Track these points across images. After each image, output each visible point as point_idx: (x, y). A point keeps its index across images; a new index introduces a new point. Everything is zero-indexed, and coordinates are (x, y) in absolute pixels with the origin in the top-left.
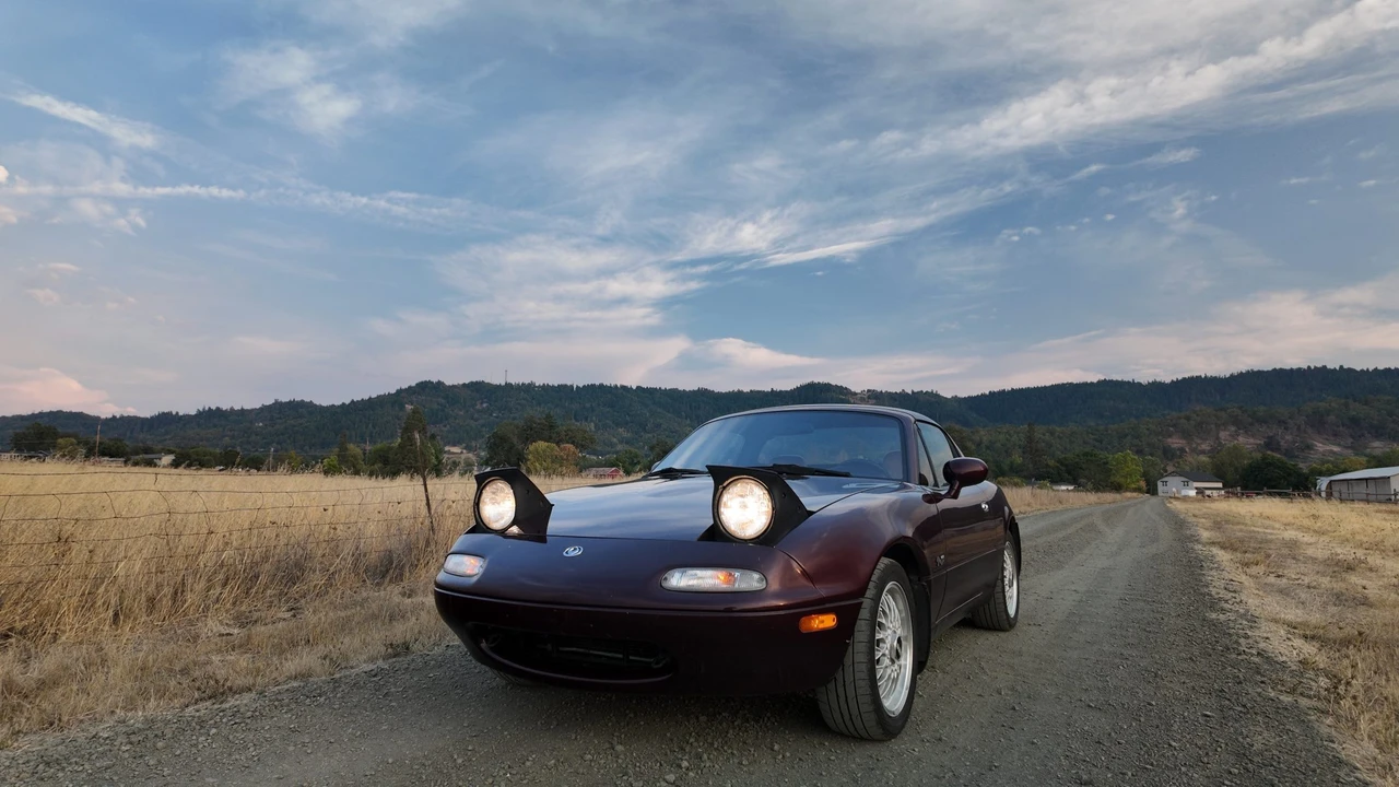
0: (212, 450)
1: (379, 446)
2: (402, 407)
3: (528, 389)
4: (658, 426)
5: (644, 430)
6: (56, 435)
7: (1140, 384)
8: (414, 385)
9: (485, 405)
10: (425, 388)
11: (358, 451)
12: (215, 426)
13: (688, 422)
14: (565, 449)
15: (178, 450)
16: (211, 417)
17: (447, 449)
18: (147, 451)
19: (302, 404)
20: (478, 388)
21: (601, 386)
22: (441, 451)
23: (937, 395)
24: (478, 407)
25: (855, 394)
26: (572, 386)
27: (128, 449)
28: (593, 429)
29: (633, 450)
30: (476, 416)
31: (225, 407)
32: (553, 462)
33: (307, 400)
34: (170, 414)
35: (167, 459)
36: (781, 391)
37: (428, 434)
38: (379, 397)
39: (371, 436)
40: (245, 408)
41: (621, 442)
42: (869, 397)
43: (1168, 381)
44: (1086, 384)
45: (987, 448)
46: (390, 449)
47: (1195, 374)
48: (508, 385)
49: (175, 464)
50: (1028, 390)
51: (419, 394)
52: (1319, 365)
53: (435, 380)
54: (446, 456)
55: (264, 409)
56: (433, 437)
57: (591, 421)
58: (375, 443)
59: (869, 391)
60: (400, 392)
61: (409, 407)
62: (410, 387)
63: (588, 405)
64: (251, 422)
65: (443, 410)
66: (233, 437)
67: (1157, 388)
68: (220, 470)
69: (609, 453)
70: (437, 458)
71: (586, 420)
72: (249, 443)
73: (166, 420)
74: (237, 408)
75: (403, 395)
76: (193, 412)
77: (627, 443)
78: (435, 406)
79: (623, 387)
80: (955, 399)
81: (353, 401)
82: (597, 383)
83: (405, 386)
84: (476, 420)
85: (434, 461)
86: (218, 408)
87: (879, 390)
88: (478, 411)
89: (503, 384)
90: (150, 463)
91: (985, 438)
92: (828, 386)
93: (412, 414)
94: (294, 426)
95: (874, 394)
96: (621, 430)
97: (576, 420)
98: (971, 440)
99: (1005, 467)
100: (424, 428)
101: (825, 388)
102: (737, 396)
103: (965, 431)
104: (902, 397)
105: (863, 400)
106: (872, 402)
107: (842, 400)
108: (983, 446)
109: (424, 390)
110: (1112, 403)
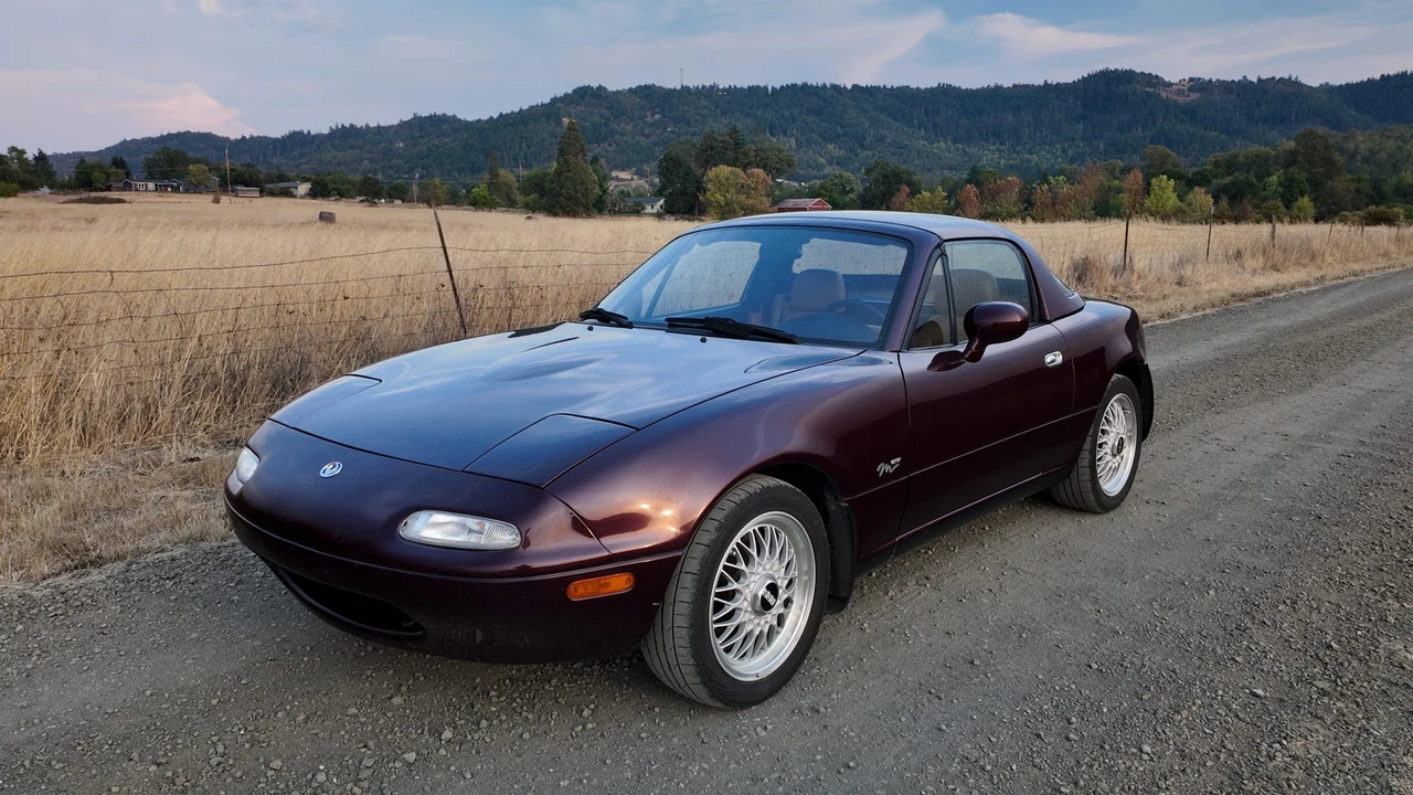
0: (350, 176)
1: (535, 170)
2: (559, 123)
3: (710, 93)
4: (881, 139)
5: (862, 145)
6: (187, 161)
8: (570, 91)
9: (657, 117)
10: (583, 94)
11: (511, 178)
12: (352, 147)
13: (923, 132)
14: (753, 175)
15: (313, 177)
16: (345, 136)
17: (614, 174)
18: (282, 178)
19: (444, 119)
20: (647, 93)
21: (805, 86)
22: (604, 178)
23: (1297, 84)
24: (649, 119)
25: (1170, 84)
26: (766, 88)
27: (262, 176)
28: (794, 146)
29: (844, 173)
30: (647, 131)
31: (359, 124)
32: (738, 192)
33: (450, 114)
34: (301, 133)
35: (303, 188)
36: (1058, 84)
37: (590, 156)
38: (531, 108)
39: (526, 159)
40: (382, 124)
41: (830, 163)
42: (1190, 90)
45: (1365, 160)
46: (546, 175)
48: (685, 89)
49: (313, 194)
51: (577, 104)
53: (595, 85)
54: (614, 183)
55: (403, 125)
56: (595, 160)
57: (792, 135)
58: (531, 167)
59: (1191, 79)
60: (554, 100)
61: (566, 120)
62: (565, 95)
63: (787, 114)
64: (390, 142)
65: (606, 125)
66: (372, 161)
68: (362, 201)
69: (814, 178)
70: (601, 186)
71: (785, 134)
72: (391, 167)
73: (297, 141)
74: (373, 124)
75: (559, 105)
76: (326, 131)
77: (838, 164)
78: (597, 119)
79: (835, 87)
80: (1327, 89)
81: (501, 114)
82: (800, 83)
83: (560, 94)
84: (647, 136)
85: (598, 191)
86: (352, 125)
87: (1207, 78)
88: (653, 125)
89: (679, 88)
90: (287, 193)
91: (1363, 147)
92: (1131, 73)
93: (569, 129)
94: (438, 147)
95: (1197, 85)
96: (831, 147)
97: (772, 134)
98: (1342, 151)
99: (1387, 189)
100: (582, 150)
101: (1128, 76)
102: (994, 94)
103: (1334, 136)
104: (1243, 87)
105: (1180, 92)
106: (1195, 96)
107: (1149, 95)
108: (1359, 157)
109: (582, 97)
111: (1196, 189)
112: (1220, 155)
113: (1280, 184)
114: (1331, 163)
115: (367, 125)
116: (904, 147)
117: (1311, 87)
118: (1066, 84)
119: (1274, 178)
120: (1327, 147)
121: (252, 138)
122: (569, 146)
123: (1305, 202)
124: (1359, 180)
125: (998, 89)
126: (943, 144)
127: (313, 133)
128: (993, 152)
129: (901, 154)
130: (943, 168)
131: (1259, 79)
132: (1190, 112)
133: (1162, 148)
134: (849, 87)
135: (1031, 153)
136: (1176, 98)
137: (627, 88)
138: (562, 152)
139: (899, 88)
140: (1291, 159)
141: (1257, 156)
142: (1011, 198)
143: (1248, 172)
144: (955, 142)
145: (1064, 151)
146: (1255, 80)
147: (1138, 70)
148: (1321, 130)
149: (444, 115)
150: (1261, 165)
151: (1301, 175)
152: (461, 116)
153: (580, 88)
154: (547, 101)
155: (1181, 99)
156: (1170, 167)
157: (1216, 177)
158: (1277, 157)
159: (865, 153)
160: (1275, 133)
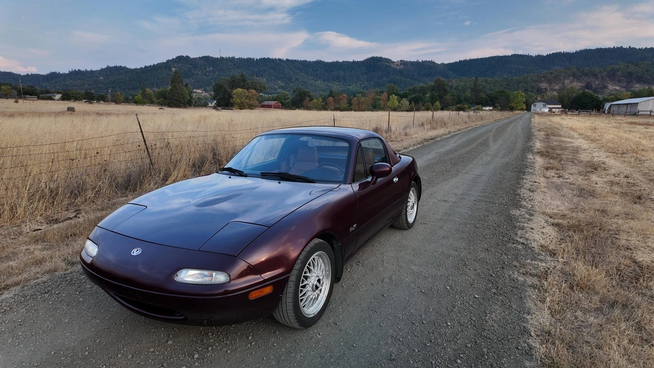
0: (79, 91)
1: (161, 89)
2: (171, 70)
3: (232, 60)
4: (298, 79)
5: (291, 81)
7: (531, 56)
8: (175, 58)
9: (211, 68)
10: (180, 59)
11: (151, 92)
12: (80, 79)
13: (312, 77)
14: (251, 92)
15: (62, 92)
16: (76, 74)
17: (195, 91)
18: (48, 92)
19: (121, 67)
20: (207, 59)
21: (268, 58)
22: (191, 93)
23: (434, 63)
24: (208, 69)
25: (394, 62)
26: (254, 59)
27: (38, 91)
28: (265, 81)
29: (285, 92)
30: (207, 74)
31: (83, 69)
32: (245, 99)
33: (123, 66)
34: (55, 73)
35: (58, 96)
36: (358, 61)
37: (184, 83)
38: (158, 64)
39: (157, 84)
40: (93, 70)
41: (279, 88)
42: (401, 64)
43: (545, 55)
44: (505, 57)
45: (455, 89)
46: (166, 91)
47: (559, 51)
48: (222, 58)
49: (63, 99)
50: (478, 59)
51: (178, 63)
52: (619, 46)
53: (185, 55)
54: (195, 94)
55: (102, 70)
56: (187, 85)
57: (264, 77)
58: (159, 88)
59: (401, 61)
60: (168, 61)
61: (174, 69)
62: (173, 59)
63: (262, 69)
64: (97, 77)
65: (190, 71)
66: (89, 85)
67: (539, 57)
68: (85, 102)
69: (274, 93)
70: (190, 95)
71: (262, 76)
72: (98, 88)
73: (54, 76)
74: (89, 69)
75: (170, 63)
76: (67, 72)
77: (282, 88)
78: (186, 69)
79: (280, 60)
80: (443, 64)
81: (146, 66)
82: (266, 57)
84: (208, 76)
85: (188, 97)
86: (79, 70)
87: (406, 60)
88: (208, 72)
89: (219, 57)
90: (51, 99)
91: (454, 84)
92: (381, 58)
93: (175, 73)
94: (118, 79)
95: (403, 63)
96: (279, 82)
97: (257, 77)
98: (448, 85)
99: (462, 99)
100: (181, 81)
101: (380, 59)
102: (336, 64)
103: (446, 81)
104: (417, 64)
105: (397, 65)
106: (402, 66)
107: (387, 66)
108: (453, 88)
109: (180, 60)
110: (517, 66)
111: (404, 99)
112: (411, 87)
113: (430, 97)
114: (445, 90)
115: (86, 70)
116: (306, 83)
117: (438, 64)
118: (360, 61)
119: (428, 95)
120: (444, 85)
121: (32, 75)
122: (176, 80)
123: (438, 103)
124: (454, 95)
125: (337, 62)
126: (319, 82)
127: (61, 73)
128: (337, 85)
129: (305, 85)
130: (320, 91)
131: (422, 61)
132: (400, 72)
133: (393, 85)
134: (285, 60)
135: (349, 86)
136: (396, 67)
137: (198, 57)
138: (173, 82)
139: (303, 61)
140: (433, 89)
141: (422, 87)
142: (344, 103)
143: (419, 93)
144: (324, 81)
145: (361, 85)
146: (421, 61)
147: (384, 57)
148: (442, 79)
149: (121, 66)
150: (423, 91)
151: (436, 94)
152: (128, 67)
153: (179, 56)
154: (165, 61)
155: (398, 68)
156: (395, 91)
157: (410, 95)
158: (428, 88)
159: (292, 85)
160: (427, 80)
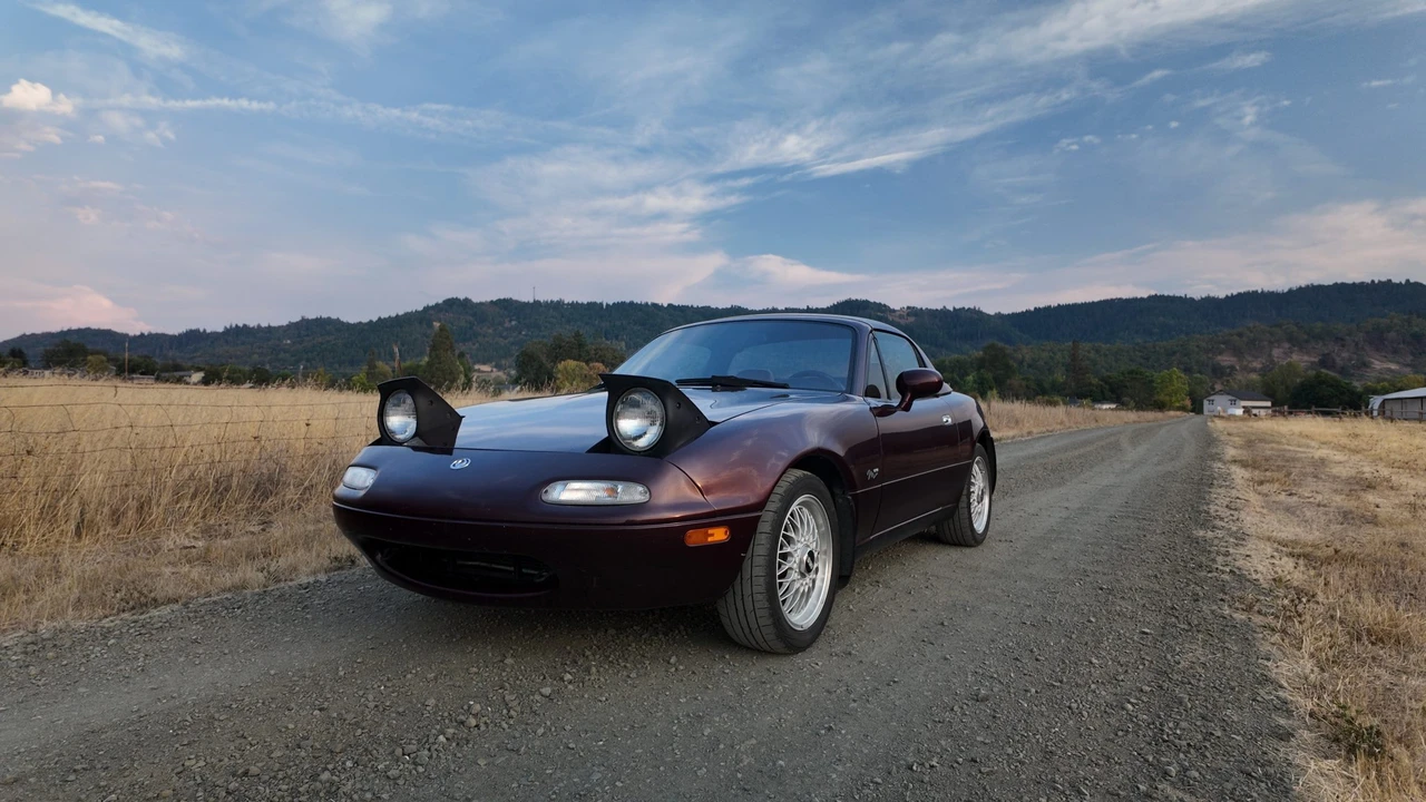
0: (241, 367)
1: (408, 364)
2: (430, 326)
3: (556, 307)
6: (85, 353)
7: (1192, 299)
8: (441, 301)
9: (513, 323)
10: (451, 304)
11: (387, 369)
12: (243, 343)
14: (594, 368)
15: (207, 368)
16: (238, 334)
17: (476, 367)
18: (177, 368)
19: (329, 321)
20: (506, 306)
21: (632, 303)
22: (471, 370)
24: (507, 325)
25: (894, 311)
26: (602, 304)
27: (158, 367)
30: (505, 334)
31: (252, 324)
32: (581, 381)
33: (334, 317)
34: (198, 331)
35: (197, 376)
37: (457, 352)
38: (406, 314)
40: (272, 325)
42: (910, 313)
43: (1222, 296)
44: (1135, 300)
45: (1030, 366)
46: (419, 366)
47: (1251, 289)
48: (537, 303)
49: (206, 382)
51: (447, 311)
52: (1384, 279)
53: (462, 297)
54: (476, 374)
55: (291, 326)
56: (462, 355)
57: (622, 339)
58: (405, 360)
59: (908, 308)
60: (427, 309)
61: (437, 324)
62: (437, 305)
64: (279, 339)
65: (471, 328)
66: (261, 355)
67: (1210, 302)
68: (250, 387)
70: (466, 376)
72: (278, 360)
73: (193, 337)
74: (264, 325)
75: (432, 312)
76: (221, 330)
78: (464, 324)
79: (654, 305)
81: (380, 318)
82: (628, 301)
83: (432, 303)
84: (505, 338)
86: (245, 325)
88: (507, 329)
89: (531, 301)
90: (179, 380)
91: (1028, 356)
92: (866, 302)
93: (440, 331)
94: (322, 344)
95: (913, 312)
98: (1014, 358)
99: (1046, 385)
100: (451, 347)
101: (865, 305)
103: (1008, 349)
105: (901, 317)
106: (911, 319)
108: (1025, 364)
109: (451, 307)
110: (1161, 318)
113: (975, 381)
114: (1009, 367)
115: (259, 325)
118: (822, 308)
119: (970, 378)
120: (1005, 356)
122: (440, 344)
123: (993, 394)
124: (1027, 379)
134: (665, 305)
136: (898, 320)
138: (434, 348)
140: (981, 364)
141: (957, 361)
143: (952, 372)
147: (872, 301)
148: (999, 344)
149: (330, 318)
150: (961, 368)
152: (346, 319)
153: (451, 299)
154: (422, 308)
155: (902, 321)
158: (970, 362)
160: (969, 346)
